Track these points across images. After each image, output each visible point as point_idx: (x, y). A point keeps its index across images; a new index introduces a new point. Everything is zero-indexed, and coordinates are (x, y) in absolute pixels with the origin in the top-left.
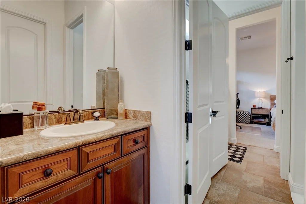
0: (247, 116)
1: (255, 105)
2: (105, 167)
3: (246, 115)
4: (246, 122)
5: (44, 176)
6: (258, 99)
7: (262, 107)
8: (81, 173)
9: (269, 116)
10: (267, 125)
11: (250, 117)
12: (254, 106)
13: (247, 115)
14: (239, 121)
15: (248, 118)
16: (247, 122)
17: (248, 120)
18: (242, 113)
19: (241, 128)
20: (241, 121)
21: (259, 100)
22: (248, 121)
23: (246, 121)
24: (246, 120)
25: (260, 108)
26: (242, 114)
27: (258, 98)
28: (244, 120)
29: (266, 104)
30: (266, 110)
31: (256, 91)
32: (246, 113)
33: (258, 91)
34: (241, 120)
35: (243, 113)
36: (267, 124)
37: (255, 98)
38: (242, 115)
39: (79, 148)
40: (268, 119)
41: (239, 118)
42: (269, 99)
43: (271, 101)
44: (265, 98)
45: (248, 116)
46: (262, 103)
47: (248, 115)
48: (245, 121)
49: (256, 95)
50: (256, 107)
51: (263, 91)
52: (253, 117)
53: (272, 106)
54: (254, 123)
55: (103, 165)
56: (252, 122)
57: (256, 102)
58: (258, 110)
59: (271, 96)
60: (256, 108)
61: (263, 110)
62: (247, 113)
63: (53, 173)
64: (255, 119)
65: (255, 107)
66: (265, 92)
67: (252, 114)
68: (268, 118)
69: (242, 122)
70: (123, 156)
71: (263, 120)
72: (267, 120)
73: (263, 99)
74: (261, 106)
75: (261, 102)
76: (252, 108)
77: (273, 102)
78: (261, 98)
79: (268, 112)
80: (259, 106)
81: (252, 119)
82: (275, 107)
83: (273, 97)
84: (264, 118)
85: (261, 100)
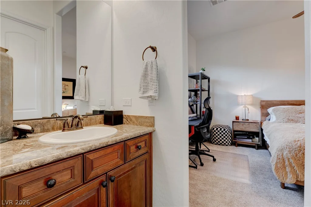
0: (226, 134)
1: (237, 115)
2: (109, 174)
3: (224, 132)
4: (225, 144)
5: (47, 187)
6: (243, 106)
7: (248, 120)
8: (86, 182)
9: (259, 134)
10: (257, 149)
11: (232, 135)
12: (237, 118)
13: (226, 132)
14: (215, 141)
15: (228, 137)
16: (227, 144)
17: (228, 140)
18: (219, 129)
19: (214, 160)
20: (217, 142)
21: (244, 108)
22: (228, 142)
23: (225, 142)
24: (225, 140)
25: (246, 121)
26: (219, 131)
28: (223, 140)
29: (255, 114)
30: (255, 124)
31: (239, 94)
32: (224, 130)
33: (243, 94)
34: (217, 140)
35: (221, 129)
36: (256, 147)
37: (238, 104)
38: (219, 133)
39: (83, 155)
40: (257, 139)
41: (215, 138)
42: (259, 106)
43: (261, 110)
44: (252, 105)
45: (228, 134)
46: (249, 113)
47: (228, 132)
48: (223, 142)
49: (240, 100)
50: (240, 119)
51: (249, 94)
52: (235, 136)
53: (264, 118)
54: (237, 145)
55: (106, 173)
56: (234, 144)
57: (240, 111)
58: (243, 125)
59: (262, 101)
60: (240, 121)
61: (251, 124)
62: (226, 130)
63: (56, 183)
64: (237, 138)
65: (238, 119)
66: (252, 95)
67: (234, 131)
68: (258, 136)
69: (219, 143)
70: (126, 162)
71: (250, 141)
73: (250, 107)
74: (247, 118)
75: (247, 111)
76: (233, 122)
77: (265, 112)
78: (246, 106)
79: (258, 127)
80: (244, 118)
81: (234, 138)
82: (269, 120)
83: (265, 103)
84: (251, 137)
85: (246, 108)
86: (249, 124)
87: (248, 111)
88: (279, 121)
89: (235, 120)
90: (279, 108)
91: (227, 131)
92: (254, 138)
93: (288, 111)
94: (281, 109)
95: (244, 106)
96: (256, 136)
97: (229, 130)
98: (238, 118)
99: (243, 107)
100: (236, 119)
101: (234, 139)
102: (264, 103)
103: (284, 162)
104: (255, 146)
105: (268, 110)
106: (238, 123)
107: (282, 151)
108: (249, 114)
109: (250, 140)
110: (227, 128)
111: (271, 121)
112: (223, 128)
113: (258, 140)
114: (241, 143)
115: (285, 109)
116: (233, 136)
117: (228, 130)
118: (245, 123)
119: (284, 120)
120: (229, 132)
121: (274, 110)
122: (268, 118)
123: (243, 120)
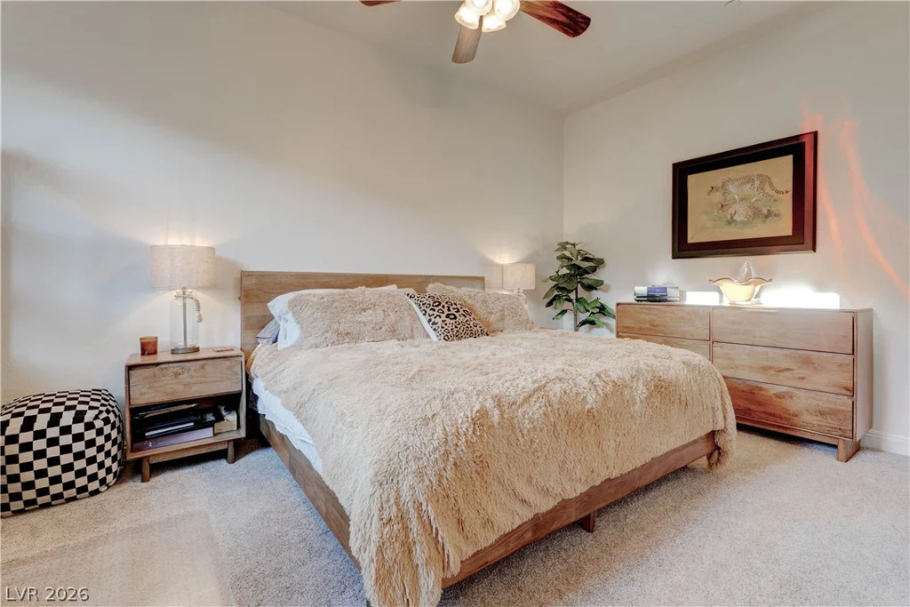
0: (90, 435)
1: (149, 335)
3: (78, 428)
4: (82, 489)
6: (174, 293)
7: (196, 350)
9: (241, 400)
10: (234, 460)
11: (121, 431)
12: (148, 347)
13: (89, 426)
14: (16, 497)
15: (100, 449)
16: (94, 485)
17: (102, 465)
18: (42, 421)
20: (29, 495)
21: (180, 303)
22: (102, 473)
23: (81, 481)
24: (81, 472)
25: (189, 356)
26: (40, 435)
27: (171, 289)
28: (68, 477)
29: (219, 325)
30: (227, 363)
31: (159, 242)
32: (79, 417)
33: (174, 241)
34: (28, 486)
35: (54, 419)
36: (231, 453)
37: (154, 287)
38: (41, 444)
40: (233, 417)
41: (13, 479)
42: (234, 294)
43: (242, 306)
44: (213, 287)
45: (99, 432)
46: (199, 320)
47: (99, 424)
48: (70, 485)
49: (163, 265)
50: (160, 348)
51: (201, 242)
52: (138, 437)
53: (251, 335)
54: (146, 472)
56: (132, 470)
57: (160, 317)
58: (177, 374)
59: (245, 275)
60: (160, 358)
61: (210, 365)
62: (89, 417)
65: (155, 353)
66: (212, 249)
67: (134, 411)
68: (235, 408)
69: (43, 499)
71: (204, 436)
72: (232, 425)
73: (199, 295)
74: (190, 343)
75: (192, 315)
76: (130, 368)
77: (256, 311)
78: (188, 291)
79: (237, 374)
80: (181, 344)
81: (133, 441)
82: (275, 341)
83: (254, 281)
84: (210, 417)
85: (189, 301)
86: (202, 367)
87: (197, 314)
88: (312, 340)
89: (139, 360)
90: (310, 294)
91: (96, 417)
92: (220, 418)
93: (335, 305)
94: (315, 299)
95: (180, 291)
96: (226, 410)
97: (108, 412)
98: (150, 348)
99: (177, 297)
100: (143, 354)
101: (135, 445)
102: (249, 282)
103: (406, 529)
104: (226, 450)
105: (268, 304)
106: (156, 369)
107: (395, 481)
108: (201, 324)
109: (208, 432)
110: (93, 404)
111: (282, 344)
112: (68, 408)
113: (236, 423)
114: (168, 458)
115: (325, 299)
116: (128, 436)
117: (104, 415)
118: (188, 364)
119: (328, 335)
120: (106, 421)
121: (293, 305)
122: (267, 332)
123: (173, 352)
